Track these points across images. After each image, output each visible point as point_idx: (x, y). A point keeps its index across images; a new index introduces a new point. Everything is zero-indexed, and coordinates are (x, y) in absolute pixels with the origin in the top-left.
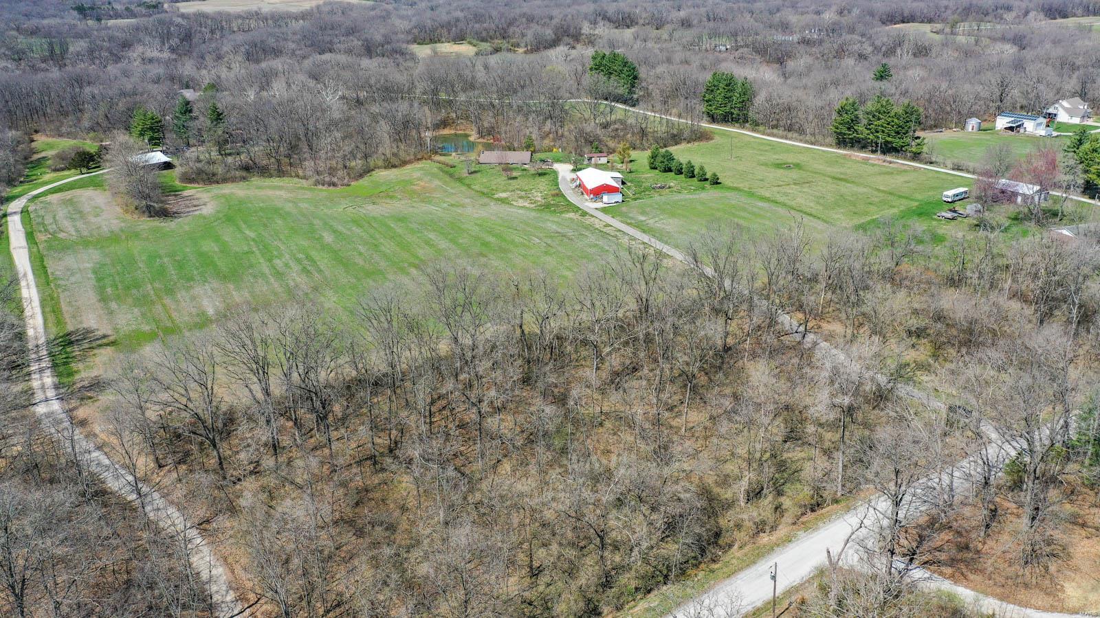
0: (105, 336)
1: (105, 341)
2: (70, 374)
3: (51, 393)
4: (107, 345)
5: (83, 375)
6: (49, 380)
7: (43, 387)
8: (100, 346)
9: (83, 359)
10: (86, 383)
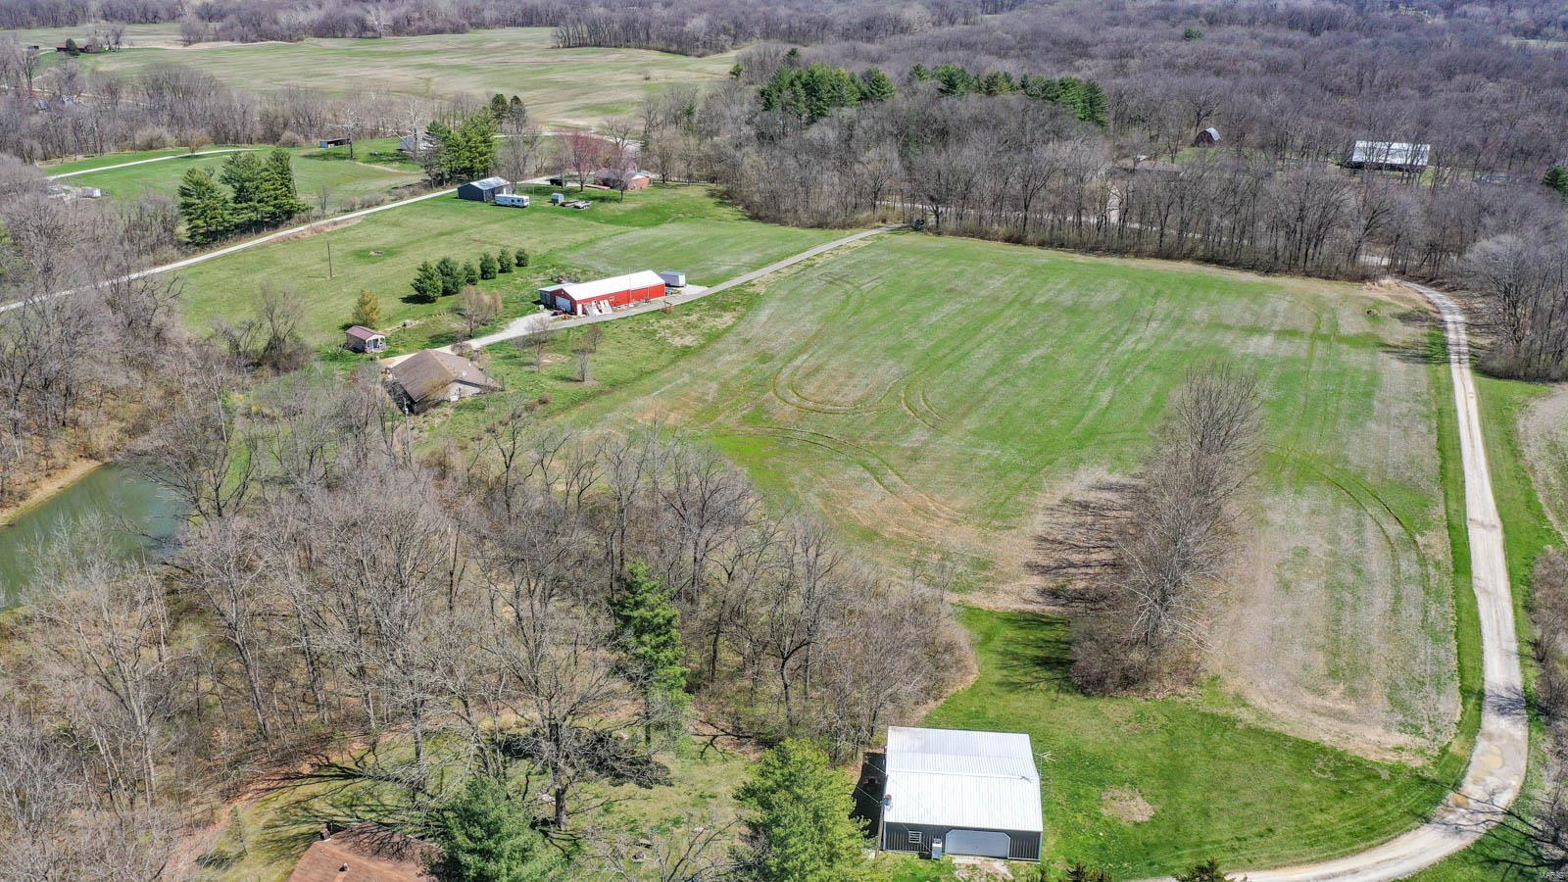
0: (1388, 352)
1: (1388, 349)
2: (1430, 335)
3: (1450, 326)
4: (1389, 346)
5: (1419, 331)
6: (1452, 337)
7: (1457, 332)
8: (1396, 347)
9: (1416, 344)
10: (1418, 323)
